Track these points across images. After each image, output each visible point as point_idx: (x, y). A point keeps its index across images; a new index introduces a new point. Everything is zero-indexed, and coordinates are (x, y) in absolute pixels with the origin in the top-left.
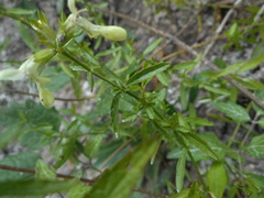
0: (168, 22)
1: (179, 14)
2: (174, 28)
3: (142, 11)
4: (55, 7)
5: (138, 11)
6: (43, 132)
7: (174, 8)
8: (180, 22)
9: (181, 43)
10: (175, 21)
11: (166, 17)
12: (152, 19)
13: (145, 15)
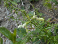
0: (52, 12)
1: (55, 11)
2: (54, 14)
3: (46, 9)
4: (28, 8)
5: (45, 10)
6: (24, 35)
7: (54, 9)
8: (55, 13)
9: (55, 18)
10: (54, 12)
11: (52, 11)
12: (49, 12)
13: (47, 10)
